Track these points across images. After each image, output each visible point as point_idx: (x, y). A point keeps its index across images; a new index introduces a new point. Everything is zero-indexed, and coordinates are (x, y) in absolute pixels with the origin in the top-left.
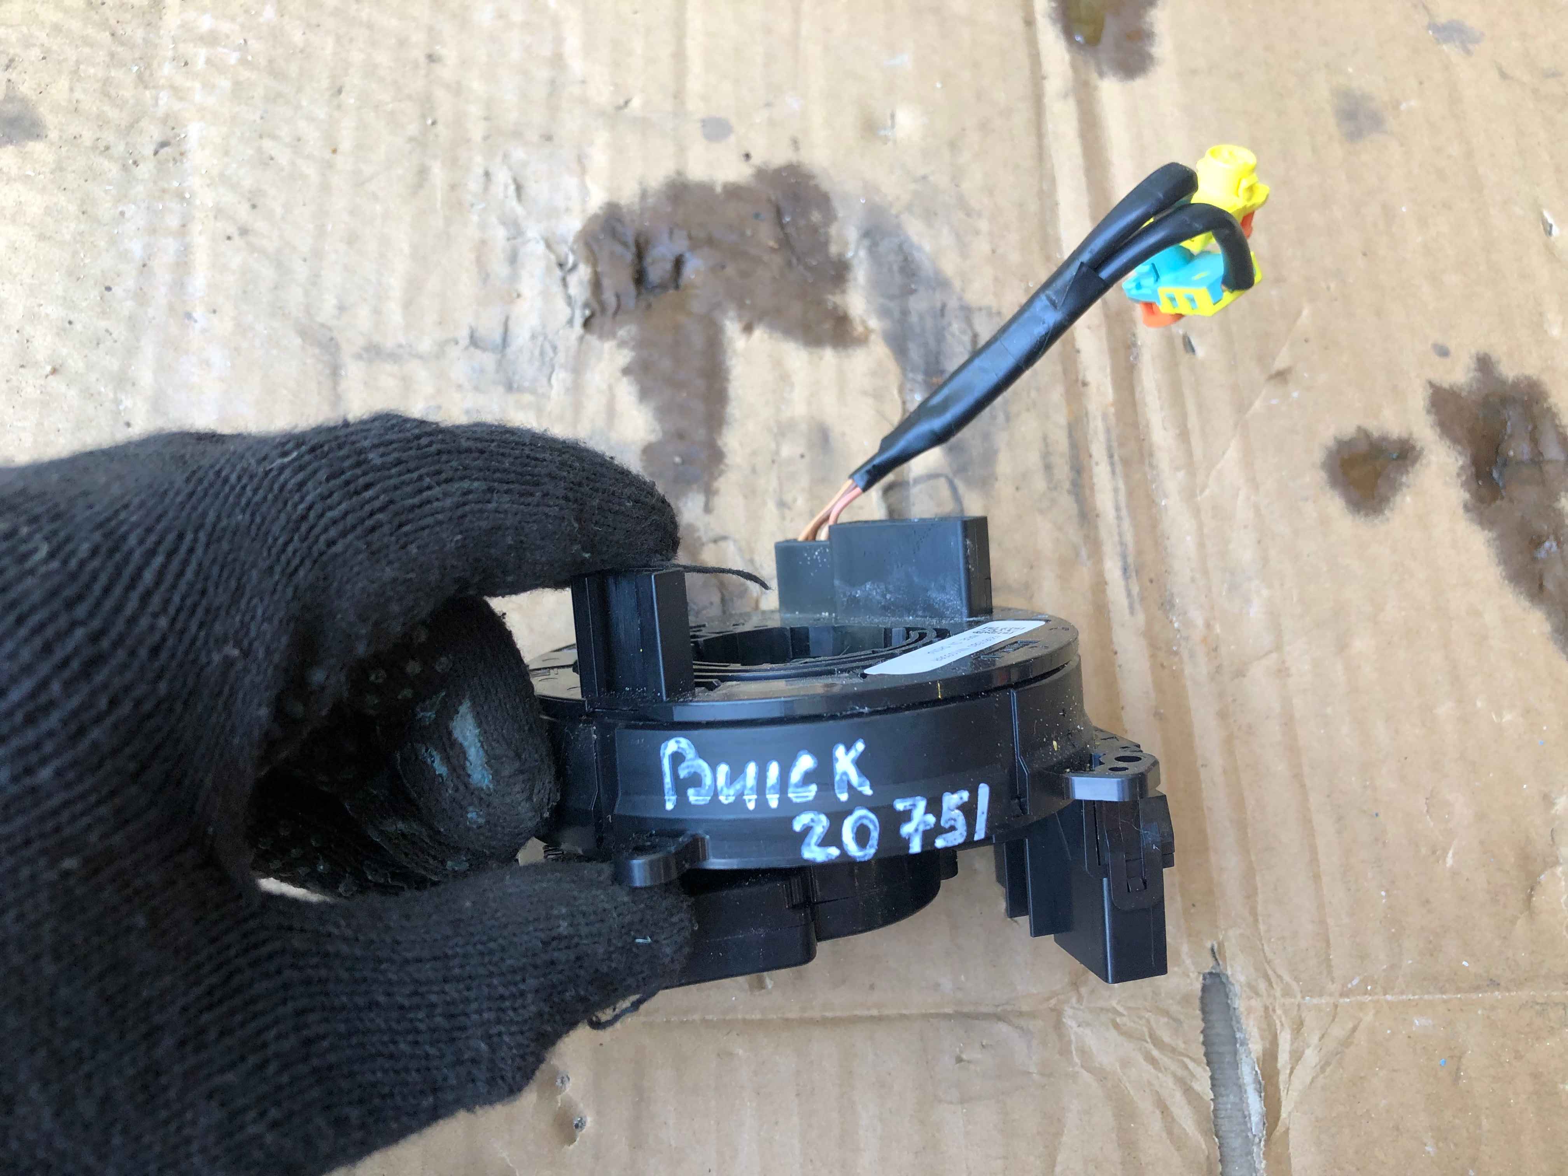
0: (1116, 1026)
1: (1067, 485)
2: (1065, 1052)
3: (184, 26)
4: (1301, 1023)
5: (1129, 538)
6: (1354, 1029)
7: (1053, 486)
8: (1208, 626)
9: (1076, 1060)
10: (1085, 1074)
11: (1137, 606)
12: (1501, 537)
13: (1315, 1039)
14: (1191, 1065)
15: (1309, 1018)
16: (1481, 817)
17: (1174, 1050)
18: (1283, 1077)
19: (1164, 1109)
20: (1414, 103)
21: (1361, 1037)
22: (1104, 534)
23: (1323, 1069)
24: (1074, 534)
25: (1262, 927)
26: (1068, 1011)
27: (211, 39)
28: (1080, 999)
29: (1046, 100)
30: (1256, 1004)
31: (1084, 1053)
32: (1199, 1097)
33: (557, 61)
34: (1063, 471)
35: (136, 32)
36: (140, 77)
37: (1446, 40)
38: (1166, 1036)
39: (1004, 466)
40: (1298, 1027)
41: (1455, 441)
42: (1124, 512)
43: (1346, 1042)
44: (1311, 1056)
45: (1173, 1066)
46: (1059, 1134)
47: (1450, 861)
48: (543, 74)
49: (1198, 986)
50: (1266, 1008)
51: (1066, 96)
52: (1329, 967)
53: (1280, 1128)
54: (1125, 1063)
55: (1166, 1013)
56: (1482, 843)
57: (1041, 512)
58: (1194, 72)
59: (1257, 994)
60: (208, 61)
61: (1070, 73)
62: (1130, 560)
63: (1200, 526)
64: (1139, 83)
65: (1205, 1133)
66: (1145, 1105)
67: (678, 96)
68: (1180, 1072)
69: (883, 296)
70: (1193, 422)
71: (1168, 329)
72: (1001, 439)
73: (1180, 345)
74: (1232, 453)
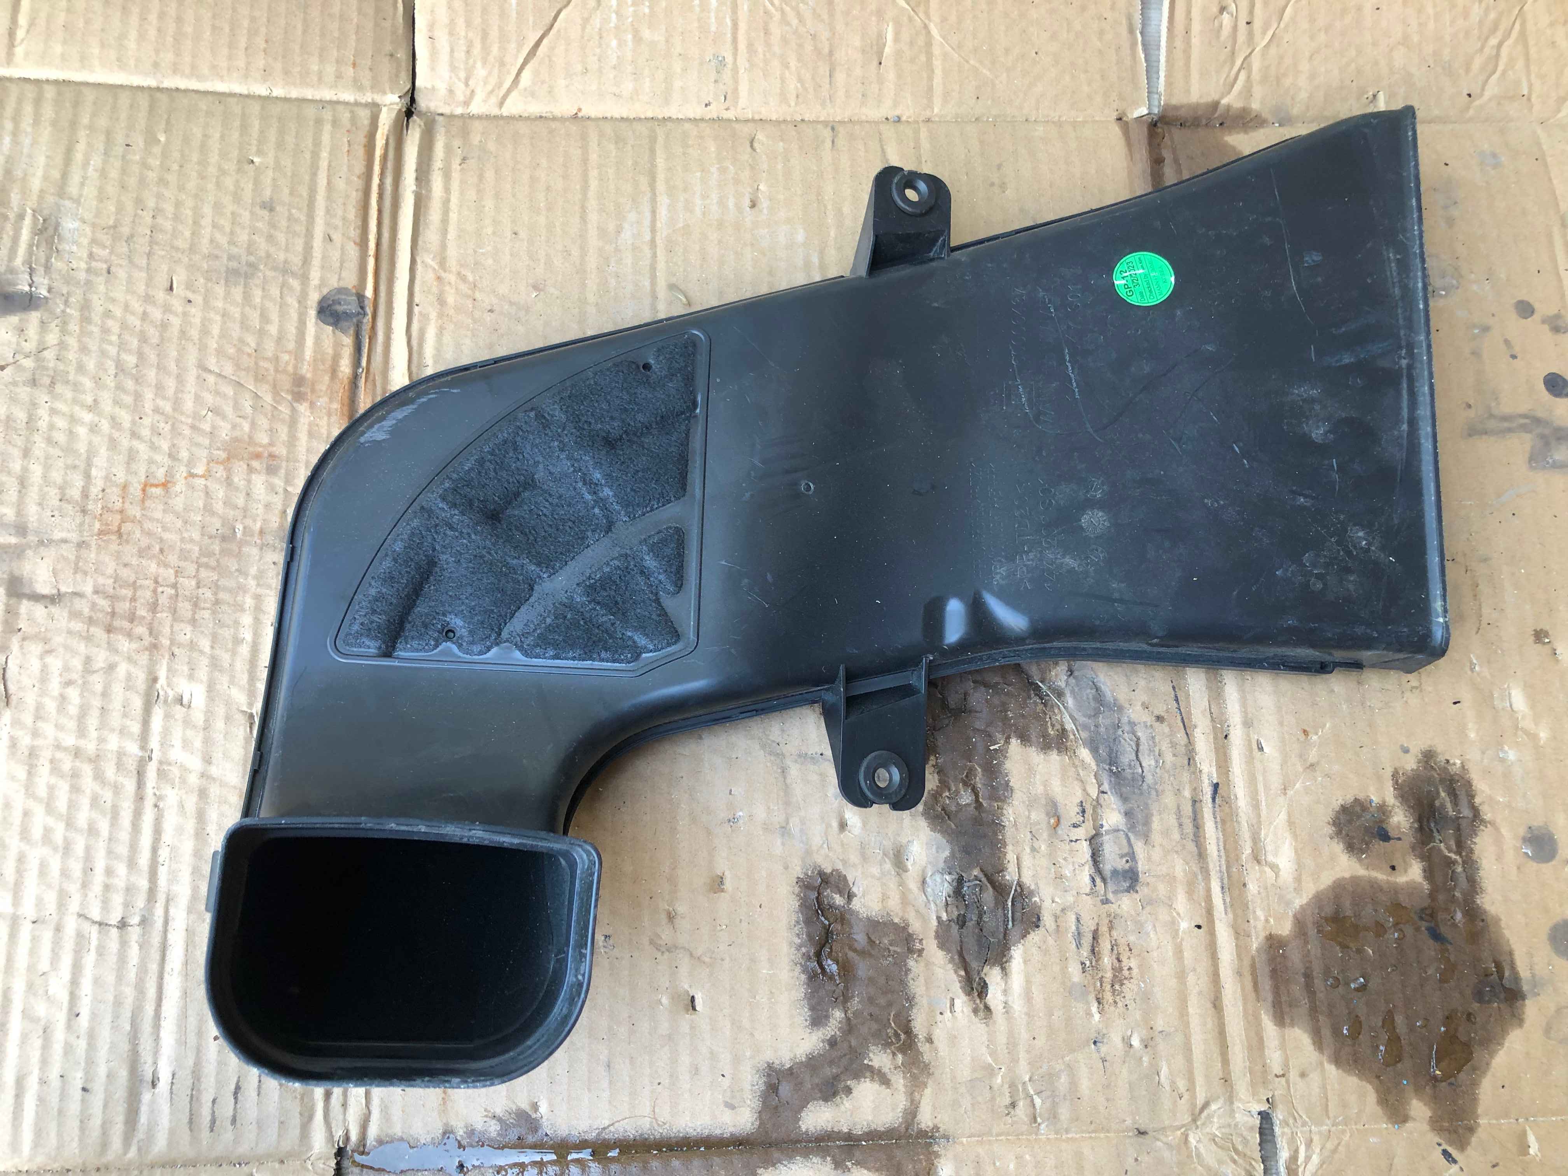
0: (1215, 1141)
1: (1191, 836)
2: (1189, 1156)
4: (1311, 1141)
6: (1339, 1144)
7: (1183, 836)
8: (1267, 921)
9: (1195, 1159)
10: (1200, 1168)
11: (1229, 910)
12: (1433, 866)
13: (1318, 1150)
14: (1253, 1162)
15: (1316, 1138)
17: (1245, 1156)
18: (1301, 1170)
21: (1342, 1149)
22: (1211, 866)
23: (1321, 1166)
24: (1194, 867)
25: (1292, 1091)
26: (1191, 1135)
28: (1197, 1128)
30: (1287, 1130)
31: (1199, 1156)
34: (1189, 828)
38: (1241, 1148)
39: (1156, 824)
40: (1309, 1143)
41: (1409, 807)
42: (1222, 853)
43: (1335, 1151)
45: (1245, 1164)
49: (1257, 1121)
50: (1292, 1133)
52: (1327, 1111)
54: (1221, 1163)
55: (1242, 1136)
57: (1177, 852)
59: (1287, 1125)
62: (1225, 882)
68: (1248, 1167)
69: (1084, 716)
70: (1262, 797)
71: (1248, 735)
72: (1154, 807)
73: (1255, 747)
74: (1283, 816)
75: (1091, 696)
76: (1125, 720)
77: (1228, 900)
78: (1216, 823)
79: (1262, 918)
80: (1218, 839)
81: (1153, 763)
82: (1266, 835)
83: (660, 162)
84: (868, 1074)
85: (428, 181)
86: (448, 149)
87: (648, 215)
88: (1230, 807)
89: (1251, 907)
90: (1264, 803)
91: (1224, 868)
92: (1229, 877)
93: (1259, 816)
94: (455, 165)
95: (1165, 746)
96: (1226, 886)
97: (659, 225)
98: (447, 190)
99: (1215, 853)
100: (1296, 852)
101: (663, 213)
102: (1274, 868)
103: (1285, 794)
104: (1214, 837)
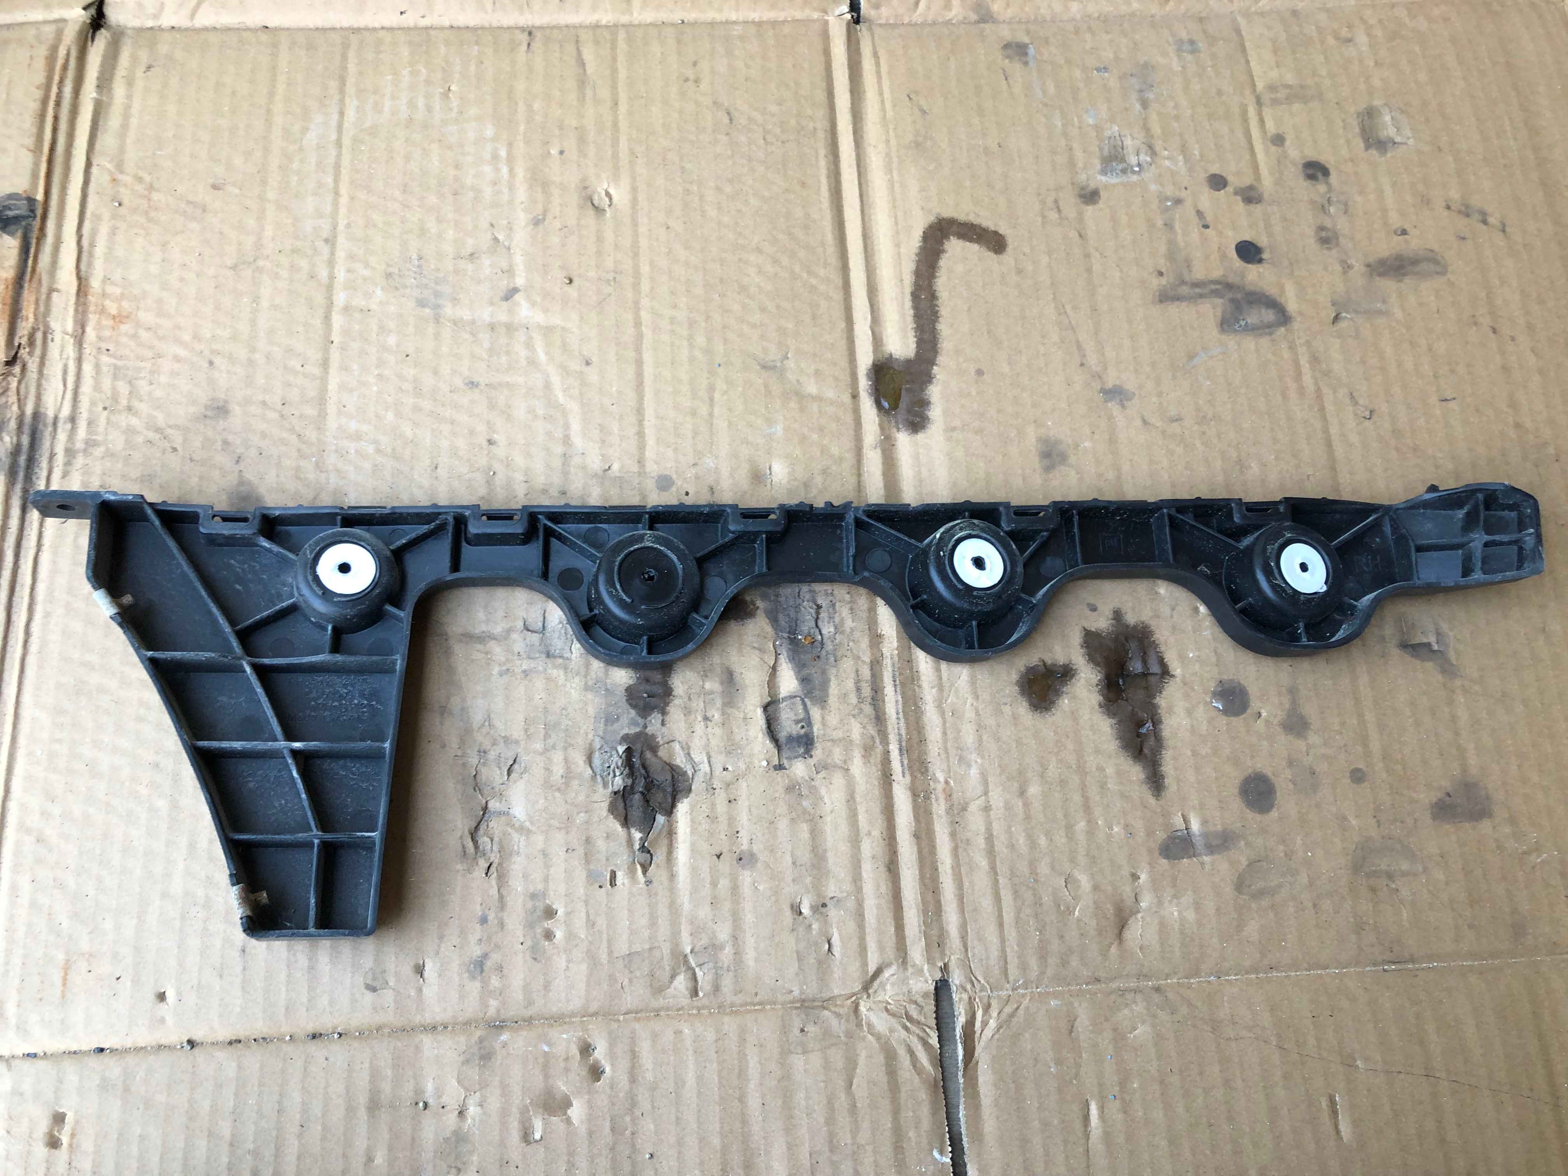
0: (887, 1010)
1: (870, 700)
2: (859, 1025)
3: (340, 427)
4: (989, 1006)
5: (903, 732)
6: (1017, 1008)
7: (861, 700)
8: (947, 782)
9: (865, 1029)
10: (870, 1036)
11: (908, 772)
12: (1119, 723)
13: (995, 1016)
14: (928, 1030)
15: (994, 1003)
16: (1096, 888)
17: (919, 1022)
18: (977, 1035)
19: (911, 1053)
20: (1087, 444)
21: (1021, 1012)
23: (998, 1030)
24: (872, 730)
25: (970, 955)
26: (862, 1003)
27: (358, 437)
28: (869, 996)
29: (865, 451)
30: (965, 996)
31: (870, 1026)
32: (931, 1046)
33: (566, 440)
34: (867, 691)
35: (312, 435)
36: (317, 464)
37: (1111, 400)
38: (915, 1014)
39: (834, 690)
41: (1097, 664)
42: (901, 716)
43: (1012, 1015)
44: (992, 1024)
45: (918, 1031)
46: (855, 1068)
47: (1077, 913)
48: (559, 449)
49: (932, 987)
50: (970, 998)
51: (875, 448)
52: (1006, 975)
53: (974, 1061)
54: (892, 1031)
55: (916, 1003)
56: (1095, 902)
57: (854, 716)
58: (954, 429)
59: (966, 990)
60: (357, 451)
61: (878, 431)
62: (904, 744)
63: (944, 723)
64: (920, 436)
65: (933, 1066)
66: (902, 1052)
67: (641, 462)
68: (921, 1034)
72: (832, 673)
83: (352, 68)
85: (110, 90)
86: (134, 59)
87: (335, 117)
94: (139, 73)
97: (346, 125)
98: (129, 97)
101: (351, 114)
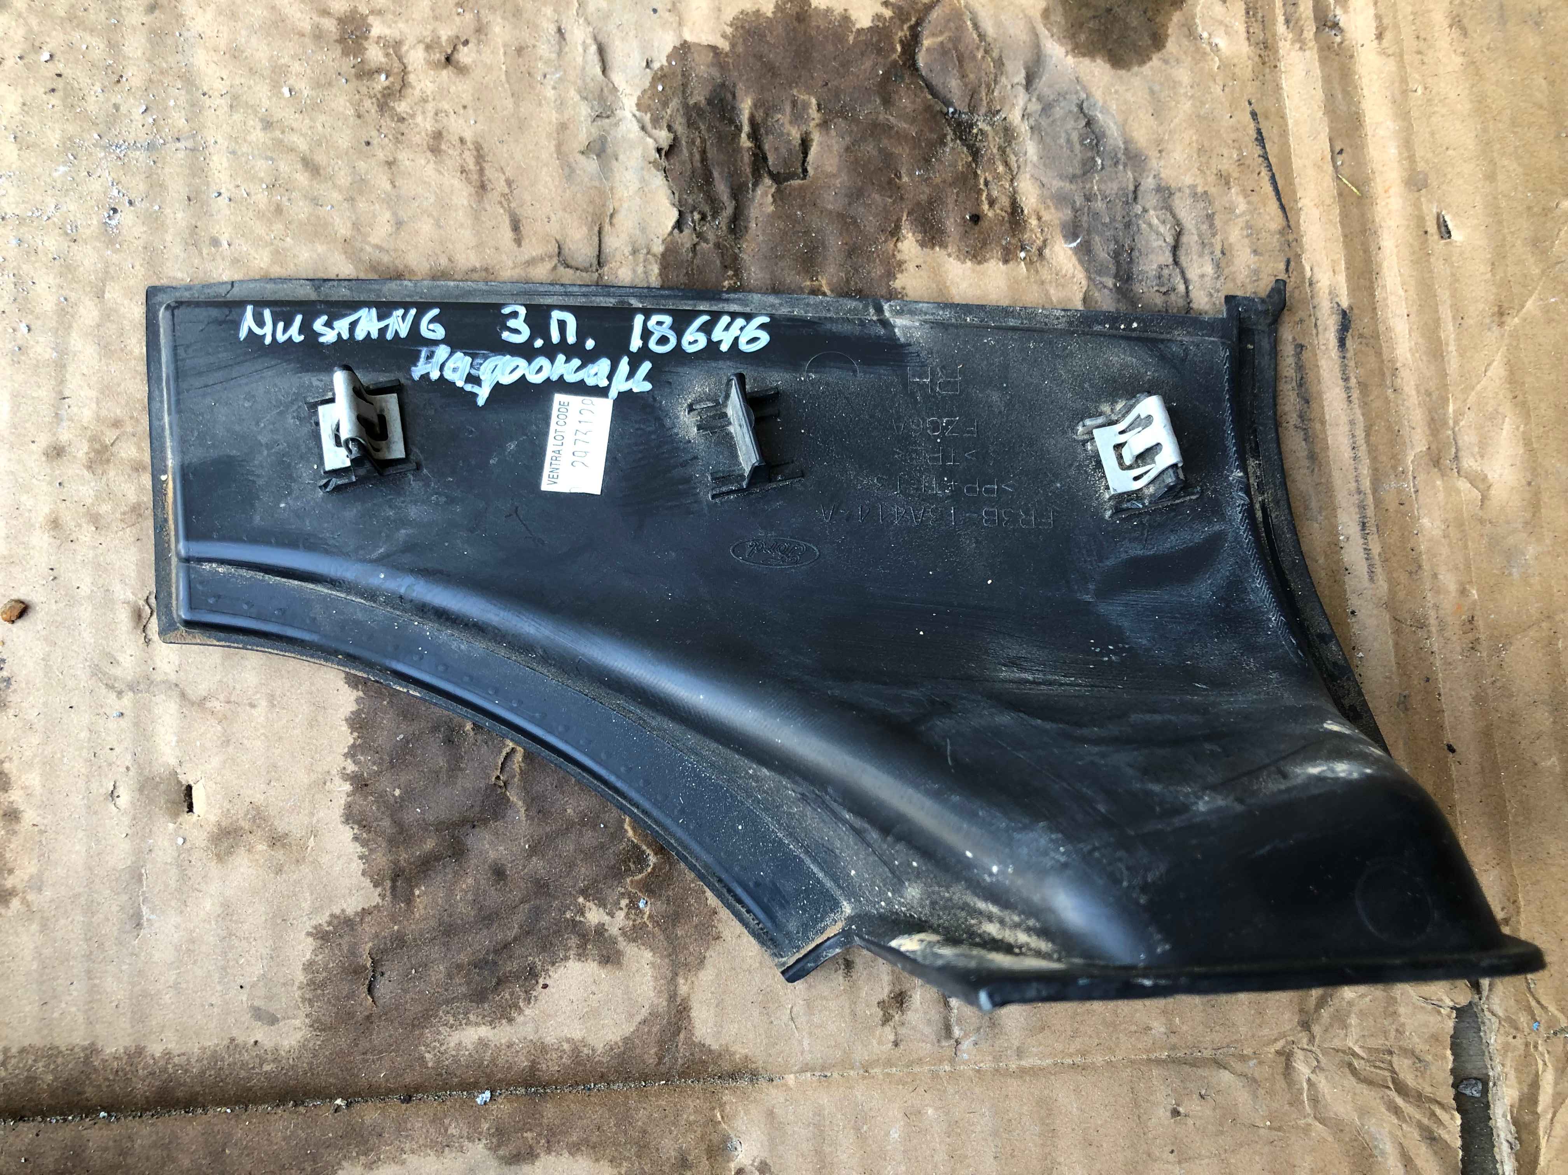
22: (1337, 479)
69: (1061, 177)
70: (1448, 331)
71: (1417, 205)
73: (1432, 228)
74: (1497, 370)
75: (1075, 137)
76: (1149, 183)
77: (1376, 549)
78: (1348, 389)
79: (1452, 587)
80: (1352, 423)
81: (1209, 269)
82: (1459, 414)
84: (574, 941)
88: (1379, 354)
89: (1426, 566)
90: (1452, 348)
91: (1366, 484)
92: (1378, 502)
93: (1443, 374)
95: (1235, 235)
96: (1371, 523)
99: (1347, 454)
100: (1527, 443)
102: (1479, 481)
103: (1501, 324)
104: (1344, 419)
